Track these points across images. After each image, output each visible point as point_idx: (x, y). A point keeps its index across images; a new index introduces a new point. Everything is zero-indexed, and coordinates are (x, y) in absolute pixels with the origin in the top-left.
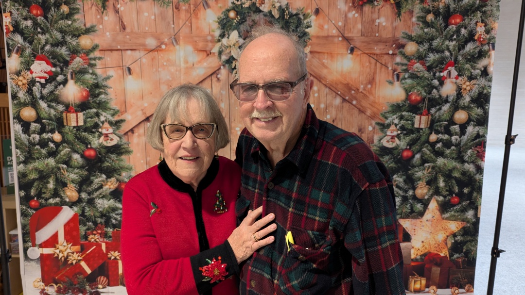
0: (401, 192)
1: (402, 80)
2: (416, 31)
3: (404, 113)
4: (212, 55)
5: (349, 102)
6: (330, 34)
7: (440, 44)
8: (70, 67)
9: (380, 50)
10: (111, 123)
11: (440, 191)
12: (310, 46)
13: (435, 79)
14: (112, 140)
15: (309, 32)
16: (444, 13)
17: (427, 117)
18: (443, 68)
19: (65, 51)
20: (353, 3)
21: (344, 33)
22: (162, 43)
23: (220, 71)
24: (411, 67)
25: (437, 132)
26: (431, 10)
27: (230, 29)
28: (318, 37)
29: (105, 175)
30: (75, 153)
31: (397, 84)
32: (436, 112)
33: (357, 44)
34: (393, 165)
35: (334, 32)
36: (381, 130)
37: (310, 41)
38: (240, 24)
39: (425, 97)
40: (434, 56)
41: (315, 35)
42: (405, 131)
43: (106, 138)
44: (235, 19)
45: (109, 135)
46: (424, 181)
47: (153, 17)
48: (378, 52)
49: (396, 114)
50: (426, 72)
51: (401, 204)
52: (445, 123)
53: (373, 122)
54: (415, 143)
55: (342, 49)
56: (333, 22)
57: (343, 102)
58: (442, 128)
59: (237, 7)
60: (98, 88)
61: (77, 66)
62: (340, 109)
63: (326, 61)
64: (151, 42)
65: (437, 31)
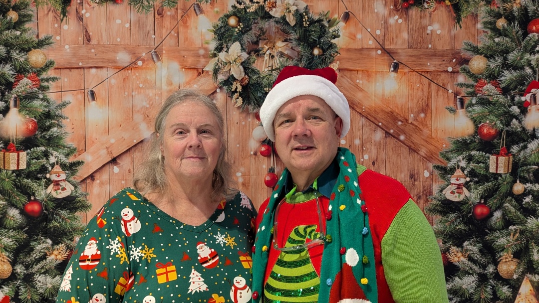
0: (476, 268)
1: (468, 107)
2: (484, 41)
3: (473, 153)
4: (204, 74)
5: (394, 137)
6: (366, 47)
7: (519, 58)
8: (14, 91)
9: (435, 66)
10: (64, 166)
11: (535, 266)
12: (338, 62)
13: (514, 105)
14: (64, 189)
15: (337, 44)
16: (521, 17)
17: (507, 157)
18: (525, 89)
19: (9, 70)
20: (395, 6)
21: (384, 45)
22: (138, 59)
23: (215, 95)
24: (480, 89)
25: (524, 181)
26: (502, 13)
27: (229, 40)
28: (348, 50)
29: (51, 240)
30: (13, 208)
31: (461, 112)
32: (520, 151)
33: (403, 58)
34: (461, 227)
35: (371, 43)
36: (441, 176)
37: (338, 55)
38: (243, 34)
39: (502, 130)
40: (511, 74)
41: (344, 47)
42: (477, 177)
43: (56, 187)
44: (237, 27)
45: (61, 183)
46: (510, 252)
47: (127, 25)
48: (432, 69)
49: (462, 153)
50: (501, 96)
51: (478, 286)
52: (534, 166)
53: (431, 165)
54: (493, 196)
55: (382, 65)
56: (369, 30)
57: (386, 137)
58: (531, 175)
59: (240, 12)
60: (50, 118)
61: (23, 89)
62: (382, 146)
63: (361, 82)
64: (124, 58)
65: (513, 40)
